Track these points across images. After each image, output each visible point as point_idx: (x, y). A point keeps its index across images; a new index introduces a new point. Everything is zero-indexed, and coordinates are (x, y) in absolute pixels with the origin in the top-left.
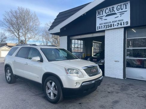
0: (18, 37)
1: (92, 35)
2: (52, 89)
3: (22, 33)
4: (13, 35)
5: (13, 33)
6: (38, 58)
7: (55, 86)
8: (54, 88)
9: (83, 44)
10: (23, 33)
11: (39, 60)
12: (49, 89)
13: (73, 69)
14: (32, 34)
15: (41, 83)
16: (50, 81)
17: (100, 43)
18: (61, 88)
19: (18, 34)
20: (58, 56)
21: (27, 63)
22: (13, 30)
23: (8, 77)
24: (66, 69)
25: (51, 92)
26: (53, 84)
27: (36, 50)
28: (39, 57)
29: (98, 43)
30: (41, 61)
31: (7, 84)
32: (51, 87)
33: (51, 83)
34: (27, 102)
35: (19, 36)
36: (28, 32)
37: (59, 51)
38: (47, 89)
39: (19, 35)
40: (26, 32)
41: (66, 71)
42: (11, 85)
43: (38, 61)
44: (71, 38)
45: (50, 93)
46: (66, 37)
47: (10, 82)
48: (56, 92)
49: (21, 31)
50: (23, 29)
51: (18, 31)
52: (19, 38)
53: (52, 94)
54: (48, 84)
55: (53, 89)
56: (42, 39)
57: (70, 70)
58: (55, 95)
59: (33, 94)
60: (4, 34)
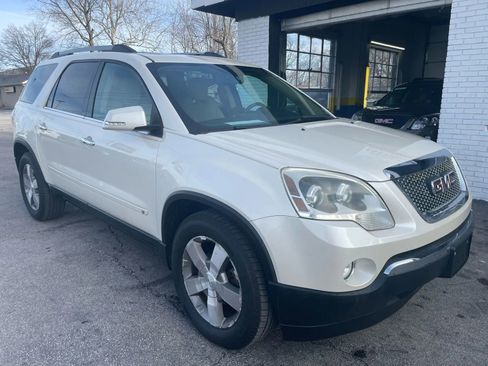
0: (88, 37)
1: (384, 6)
2: (211, 275)
3: (101, 23)
4: (69, 30)
5: (70, 23)
6: (138, 116)
7: (226, 267)
8: (223, 275)
9: (332, 56)
10: (105, 21)
11: (144, 123)
12: (196, 272)
13: (336, 182)
14: (136, 25)
15: (159, 236)
16: (203, 238)
17: (396, 52)
18: (259, 281)
19: (87, 27)
20: (233, 105)
21: (90, 138)
22: (69, 12)
23: (29, 196)
24: (288, 181)
25: (211, 293)
26: (220, 254)
27: (127, 72)
28: (139, 108)
29: (389, 51)
30: (155, 128)
31: (30, 220)
32: (208, 266)
33: (208, 249)
34: (97, 331)
35: (90, 36)
36: (122, 19)
37: (235, 75)
38: (187, 274)
39: (90, 32)
40: (115, 18)
41: (293, 190)
42: (44, 226)
43: (137, 129)
44: (285, 25)
45: (203, 296)
46: (264, 23)
47: (40, 216)
48: (236, 300)
49: (95, 14)
50: (101, 7)
51: (86, 13)
52: (90, 41)
53: (212, 302)
54: (194, 248)
55: (219, 278)
56: (169, 46)
57: (314, 189)
58: (227, 310)
59: (129, 282)
60: (44, 31)
